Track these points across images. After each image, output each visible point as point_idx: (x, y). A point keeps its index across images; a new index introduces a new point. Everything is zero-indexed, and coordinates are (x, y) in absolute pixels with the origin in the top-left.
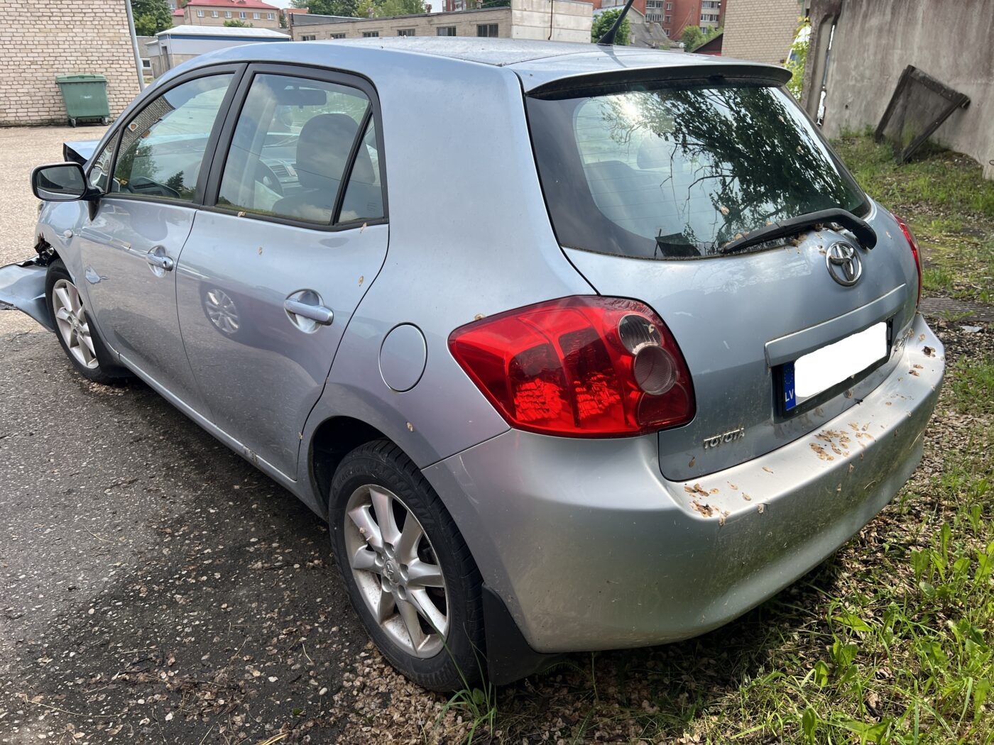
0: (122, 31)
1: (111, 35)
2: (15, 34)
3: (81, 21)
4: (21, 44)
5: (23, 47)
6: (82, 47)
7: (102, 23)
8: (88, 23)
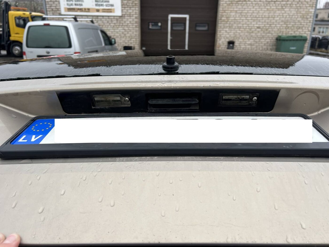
0: (311, 10)
1: (304, 12)
2: (255, 12)
3: (290, 4)
4: (256, 17)
5: (256, 19)
6: (286, 19)
7: (301, 5)
8: (294, 5)
